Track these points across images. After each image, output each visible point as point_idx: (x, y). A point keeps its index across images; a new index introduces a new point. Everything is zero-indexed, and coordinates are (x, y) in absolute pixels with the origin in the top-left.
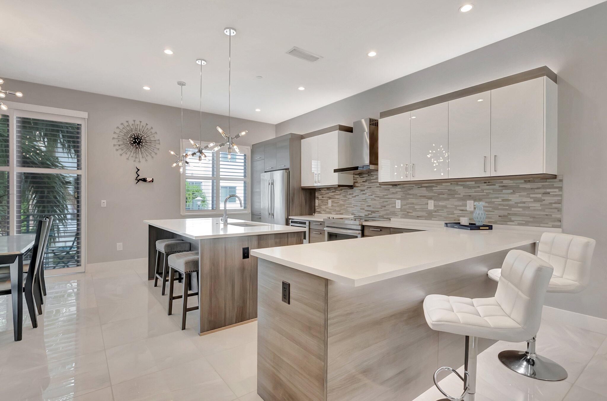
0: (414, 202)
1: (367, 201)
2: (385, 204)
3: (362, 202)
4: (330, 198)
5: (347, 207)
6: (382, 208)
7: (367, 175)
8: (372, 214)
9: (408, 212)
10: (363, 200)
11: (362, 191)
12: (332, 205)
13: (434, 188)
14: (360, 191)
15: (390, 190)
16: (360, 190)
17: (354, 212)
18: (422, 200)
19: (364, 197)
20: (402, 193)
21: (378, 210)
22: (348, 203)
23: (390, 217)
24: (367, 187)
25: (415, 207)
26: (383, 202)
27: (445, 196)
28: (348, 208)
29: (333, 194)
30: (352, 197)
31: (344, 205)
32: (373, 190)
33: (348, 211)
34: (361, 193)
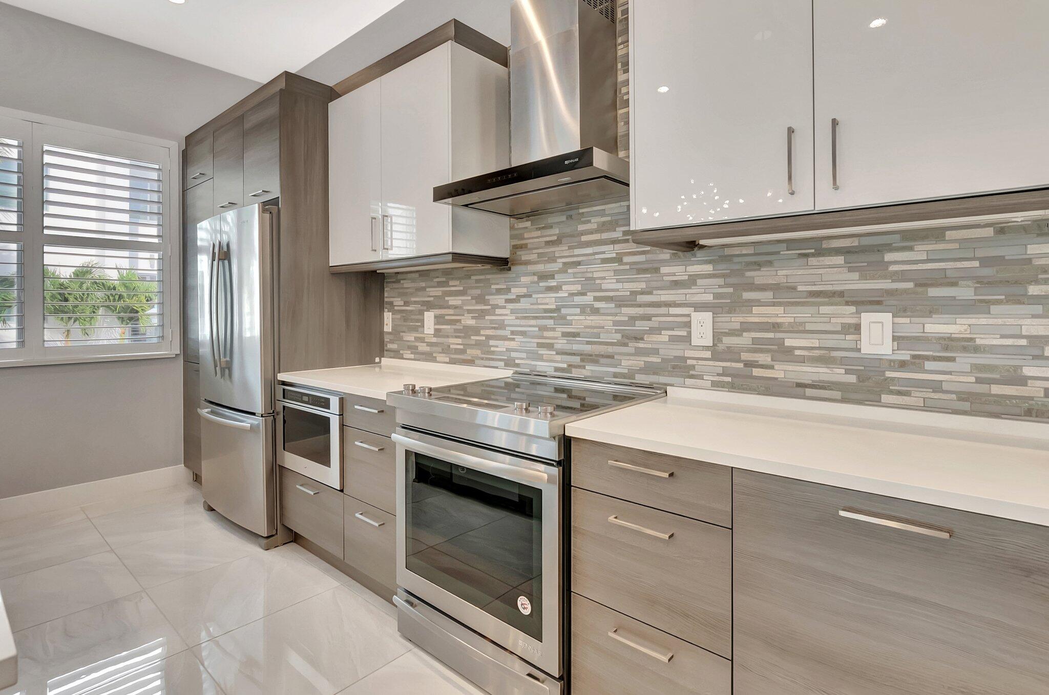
0: (779, 320)
1: (564, 317)
2: (641, 326)
3: (543, 318)
4: (429, 306)
5: (489, 337)
6: (626, 345)
7: (564, 218)
8: (584, 367)
9: (749, 364)
10: (546, 311)
11: (543, 277)
12: (436, 330)
13: (889, 257)
14: (536, 278)
15: (664, 270)
16: (534, 274)
17: (513, 355)
18: (824, 309)
19: (550, 301)
20: (721, 281)
21: (610, 349)
22: (492, 321)
23: (663, 379)
24: (564, 264)
25: (788, 343)
26: (633, 319)
27: (965, 292)
28: (492, 342)
29: (438, 291)
30: (508, 301)
31: (476, 331)
32: (590, 275)
33: (493, 353)
34: (541, 284)
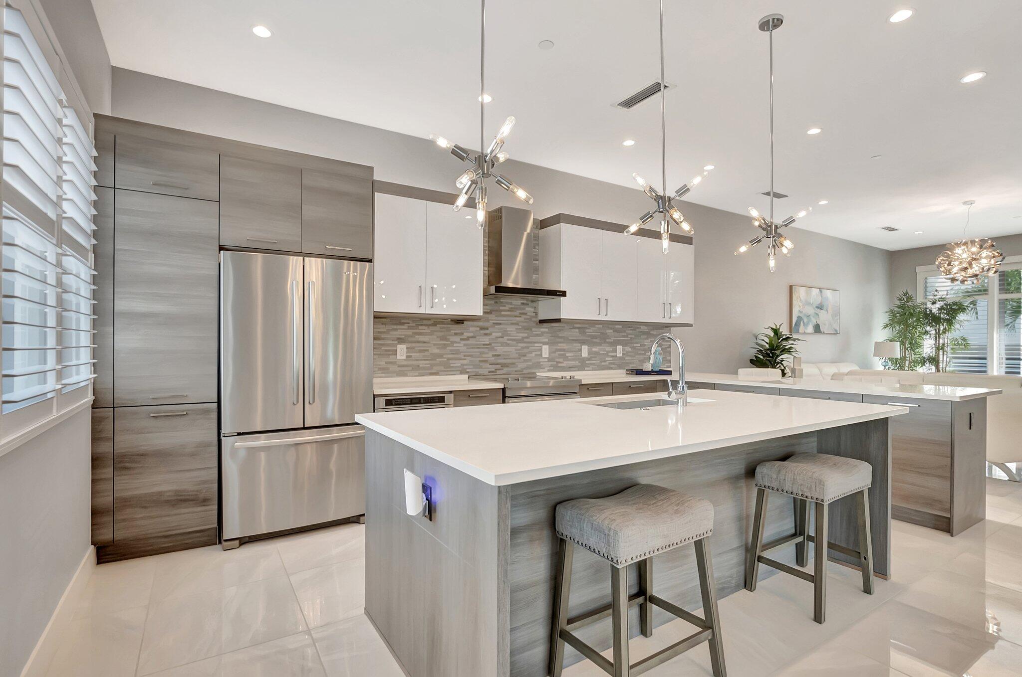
0: (564, 348)
1: (493, 348)
2: (526, 351)
3: (483, 348)
4: (401, 341)
5: (449, 359)
6: (520, 358)
7: (493, 302)
8: (503, 370)
9: (558, 362)
10: (484, 345)
11: (482, 328)
12: (407, 357)
13: (586, 331)
14: (478, 329)
15: (533, 329)
16: (478, 327)
17: (465, 367)
18: (575, 345)
19: (486, 340)
20: (550, 335)
21: (514, 361)
22: (451, 350)
23: (533, 371)
24: (494, 323)
25: (567, 355)
26: (523, 348)
27: (598, 341)
28: (451, 362)
29: (410, 332)
30: (461, 339)
31: (441, 356)
32: (505, 329)
33: (453, 367)
34: (481, 332)
